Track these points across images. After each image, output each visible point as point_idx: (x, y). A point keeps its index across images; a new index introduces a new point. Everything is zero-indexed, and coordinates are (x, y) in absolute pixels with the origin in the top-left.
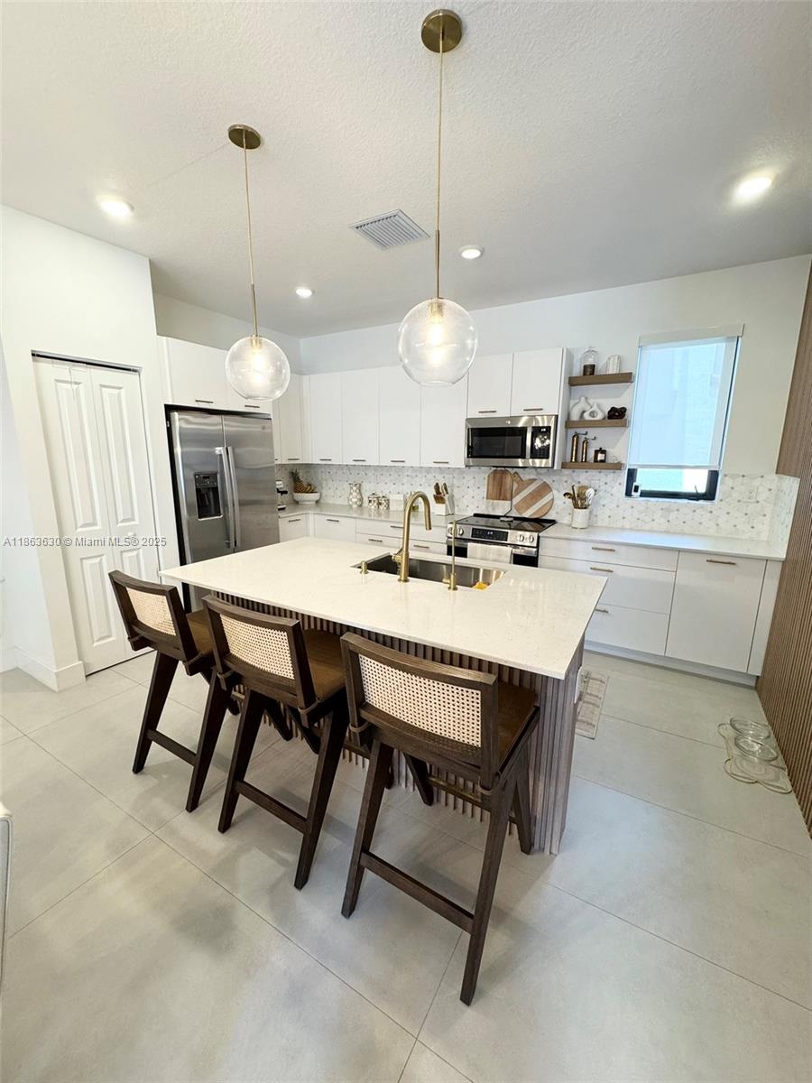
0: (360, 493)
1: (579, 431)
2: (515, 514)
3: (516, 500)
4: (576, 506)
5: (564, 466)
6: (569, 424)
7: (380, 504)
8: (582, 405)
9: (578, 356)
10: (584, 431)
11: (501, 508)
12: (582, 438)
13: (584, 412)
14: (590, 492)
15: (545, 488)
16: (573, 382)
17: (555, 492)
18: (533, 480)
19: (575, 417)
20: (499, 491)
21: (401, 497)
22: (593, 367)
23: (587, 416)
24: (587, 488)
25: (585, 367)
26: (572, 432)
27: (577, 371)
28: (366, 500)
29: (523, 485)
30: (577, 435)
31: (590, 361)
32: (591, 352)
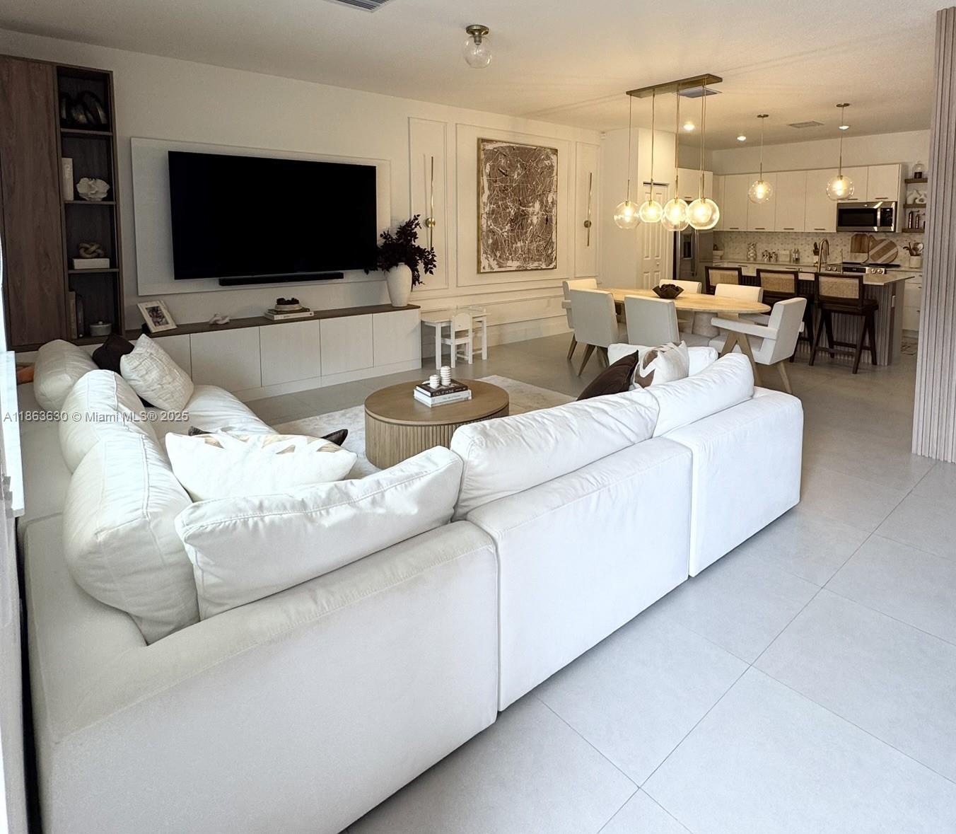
0: (755, 251)
1: (914, 210)
2: (871, 261)
3: (871, 253)
4: (912, 254)
5: (904, 231)
6: (906, 206)
7: (771, 257)
8: (915, 195)
9: (911, 167)
10: (916, 210)
11: (861, 258)
12: (916, 214)
13: (916, 199)
14: (920, 246)
15: (892, 245)
16: (907, 181)
17: (898, 247)
18: (882, 241)
19: (910, 201)
20: (859, 247)
21: (788, 252)
22: (920, 173)
23: (917, 201)
24: (918, 244)
25: (916, 173)
26: (908, 211)
27: (911, 175)
28: (759, 255)
29: (877, 243)
30: (912, 213)
31: (919, 170)
32: (919, 165)
